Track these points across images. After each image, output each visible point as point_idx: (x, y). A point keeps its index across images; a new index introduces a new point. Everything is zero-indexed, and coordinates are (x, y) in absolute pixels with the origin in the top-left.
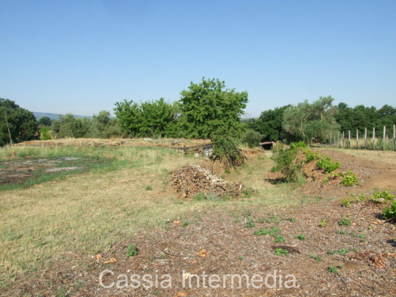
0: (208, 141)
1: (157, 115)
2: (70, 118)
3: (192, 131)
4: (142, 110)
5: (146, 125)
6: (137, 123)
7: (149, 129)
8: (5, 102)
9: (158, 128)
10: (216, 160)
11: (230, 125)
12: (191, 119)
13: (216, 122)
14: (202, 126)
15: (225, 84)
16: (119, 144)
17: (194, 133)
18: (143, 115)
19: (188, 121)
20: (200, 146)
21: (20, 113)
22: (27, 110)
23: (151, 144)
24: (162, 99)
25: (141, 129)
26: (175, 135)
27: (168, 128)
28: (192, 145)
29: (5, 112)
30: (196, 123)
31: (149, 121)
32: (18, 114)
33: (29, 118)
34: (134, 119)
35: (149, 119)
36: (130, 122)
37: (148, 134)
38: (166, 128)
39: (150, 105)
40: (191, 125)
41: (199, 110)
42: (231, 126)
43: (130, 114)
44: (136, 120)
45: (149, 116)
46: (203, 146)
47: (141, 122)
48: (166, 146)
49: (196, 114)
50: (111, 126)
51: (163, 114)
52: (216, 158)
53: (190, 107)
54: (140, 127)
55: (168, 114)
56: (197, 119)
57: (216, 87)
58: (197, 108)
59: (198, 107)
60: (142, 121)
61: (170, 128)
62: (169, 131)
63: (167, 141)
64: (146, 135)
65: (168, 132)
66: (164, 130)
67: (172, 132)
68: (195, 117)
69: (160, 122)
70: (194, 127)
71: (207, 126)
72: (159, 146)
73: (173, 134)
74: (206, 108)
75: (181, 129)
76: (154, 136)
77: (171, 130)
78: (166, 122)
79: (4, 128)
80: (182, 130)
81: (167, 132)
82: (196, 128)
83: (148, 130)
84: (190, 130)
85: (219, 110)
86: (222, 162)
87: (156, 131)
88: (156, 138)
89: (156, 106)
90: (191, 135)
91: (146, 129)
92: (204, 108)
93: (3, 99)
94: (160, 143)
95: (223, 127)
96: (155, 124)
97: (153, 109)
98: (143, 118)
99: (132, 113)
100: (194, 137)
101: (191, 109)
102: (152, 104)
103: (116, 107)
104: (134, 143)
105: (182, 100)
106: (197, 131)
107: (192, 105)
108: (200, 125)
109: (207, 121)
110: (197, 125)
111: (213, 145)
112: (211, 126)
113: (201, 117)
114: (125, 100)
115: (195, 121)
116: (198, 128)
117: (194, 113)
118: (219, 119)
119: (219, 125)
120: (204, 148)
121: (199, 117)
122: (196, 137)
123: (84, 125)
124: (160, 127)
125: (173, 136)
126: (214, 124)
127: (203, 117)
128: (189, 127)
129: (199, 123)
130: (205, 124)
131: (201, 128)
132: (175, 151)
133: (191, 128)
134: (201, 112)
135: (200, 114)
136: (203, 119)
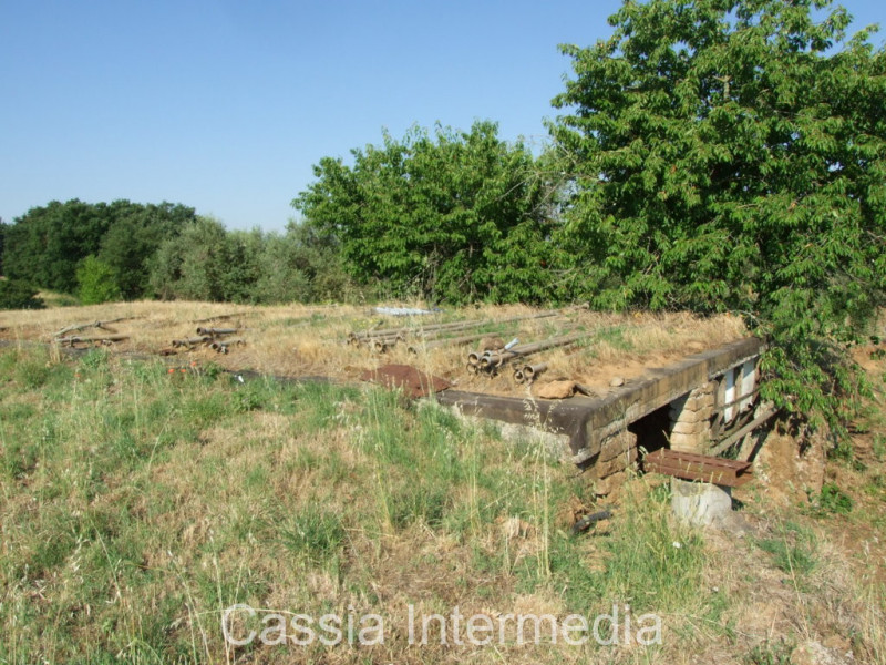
0: (730, 325)
3: (632, 265)
5: (403, 242)
9: (461, 253)
10: (773, 436)
12: (625, 198)
13: (783, 208)
14: (691, 235)
17: (639, 280)
19: (608, 210)
20: (692, 373)
26: (538, 290)
27: (505, 252)
28: (634, 372)
30: (654, 223)
38: (495, 251)
39: (424, 145)
40: (626, 233)
41: (673, 138)
46: (711, 363)
49: (654, 162)
52: (769, 425)
53: (623, 126)
56: (663, 196)
58: (661, 130)
61: (513, 253)
62: (510, 269)
65: (503, 274)
67: (525, 274)
68: (649, 184)
70: (642, 243)
71: (723, 236)
73: (527, 286)
75: (572, 257)
77: (517, 263)
78: (492, 225)
80: (578, 263)
81: (499, 275)
82: (653, 248)
84: (619, 261)
85: (813, 130)
86: (811, 452)
87: (451, 267)
90: (626, 292)
91: (404, 262)
95: (831, 241)
96: (444, 236)
99: (357, 196)
100: (641, 299)
101: (623, 141)
102: (434, 142)
105: (573, 98)
106: (659, 268)
107: (630, 118)
108: (679, 230)
109: (726, 206)
110: (659, 233)
111: (762, 351)
112: (749, 232)
113: (685, 183)
114: (353, 152)
115: (652, 204)
116: (664, 245)
117: (644, 157)
118: (801, 191)
119: (803, 227)
120: (719, 379)
121: (677, 181)
122: (654, 303)
123: (251, 255)
124: (471, 250)
125: (526, 293)
126: (772, 219)
127: (701, 179)
128: (613, 243)
129: (673, 216)
130: (713, 224)
131: (682, 247)
132: (496, 434)
133: (622, 247)
134: (687, 148)
135: (680, 163)
136: (704, 191)
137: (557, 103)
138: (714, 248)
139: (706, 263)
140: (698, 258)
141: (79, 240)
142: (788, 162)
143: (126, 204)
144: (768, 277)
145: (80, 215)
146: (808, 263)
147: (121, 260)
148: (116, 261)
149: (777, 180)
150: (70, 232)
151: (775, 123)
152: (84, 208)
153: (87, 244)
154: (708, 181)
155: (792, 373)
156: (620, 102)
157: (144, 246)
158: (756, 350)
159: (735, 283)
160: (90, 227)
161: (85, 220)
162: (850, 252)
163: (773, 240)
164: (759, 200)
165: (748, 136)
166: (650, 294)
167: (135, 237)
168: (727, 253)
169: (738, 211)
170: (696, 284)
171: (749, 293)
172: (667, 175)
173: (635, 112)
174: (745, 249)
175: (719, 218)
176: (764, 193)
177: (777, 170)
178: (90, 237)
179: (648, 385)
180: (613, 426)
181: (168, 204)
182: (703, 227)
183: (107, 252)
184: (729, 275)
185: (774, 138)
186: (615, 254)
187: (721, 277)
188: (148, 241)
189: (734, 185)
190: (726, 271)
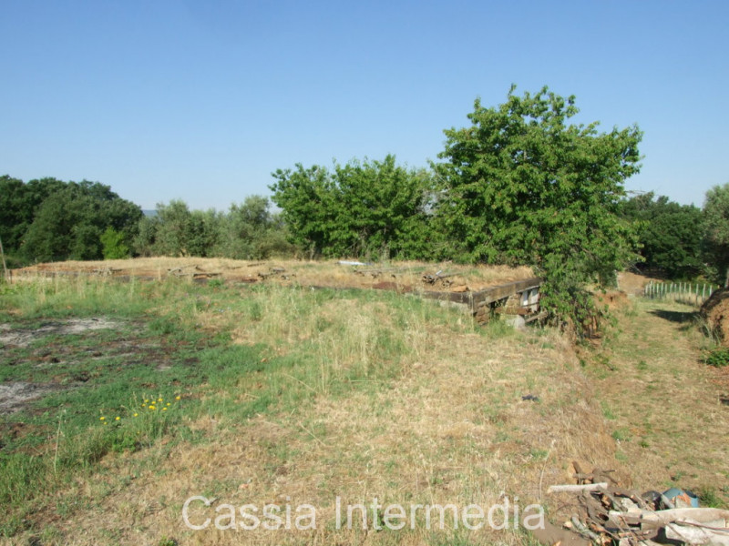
0: (526, 272)
1: (378, 199)
2: (178, 211)
3: (479, 240)
4: (337, 184)
5: (346, 225)
6: (325, 219)
7: (356, 235)
8: (95, 187)
9: (379, 232)
10: (547, 327)
11: (592, 224)
12: (475, 206)
13: (550, 215)
14: (507, 227)
15: (574, 105)
16: (264, 277)
17: (482, 248)
18: (339, 199)
19: (468, 212)
20: (509, 288)
21: (118, 208)
22: (131, 203)
23: (357, 279)
24: (389, 159)
25: (334, 235)
26: (426, 254)
27: (407, 232)
28: (486, 286)
29: (91, 206)
30: (489, 219)
31: (355, 214)
32: (114, 210)
33: (134, 217)
34: (317, 211)
35: (356, 208)
36: (306, 218)
37: (351, 248)
38: (402, 231)
39: (358, 170)
40: (475, 224)
41: (499, 179)
42: (596, 226)
43: (307, 197)
44: (322, 213)
45: (354, 200)
46: (517, 285)
47: (333, 217)
48: (407, 289)
49: (491, 190)
50: (269, 230)
51: (393, 194)
52: (545, 322)
53: (474, 172)
54: (333, 229)
55: (407, 194)
56: (494, 207)
57: (548, 115)
58: (494, 175)
59: (496, 171)
60: (337, 214)
61: (412, 233)
62: (411, 242)
63: (407, 271)
64: (347, 251)
65: (407, 244)
66: (395, 238)
67: (419, 244)
68: (488, 201)
69: (385, 215)
70: (483, 229)
71: (523, 228)
72: (383, 285)
73: (420, 251)
74: (522, 173)
75: (443, 236)
76: (368, 253)
77: (414, 239)
78: (401, 217)
79: (85, 235)
80: (447, 239)
81: (402, 244)
82: (489, 232)
83: (352, 237)
84: (472, 239)
85: (564, 180)
87: (373, 240)
88: (373, 259)
89: (374, 172)
90: (476, 254)
91: (345, 236)
92: (515, 174)
93: (91, 183)
94: (387, 278)
95: (572, 232)
96: (372, 222)
97: (368, 181)
98: (339, 207)
99: (313, 196)
100: (483, 259)
101: (475, 179)
102: (363, 169)
103: (276, 181)
104: (310, 272)
105: (448, 154)
106: (491, 242)
107: (478, 167)
108: (501, 224)
109: (524, 213)
110: (491, 225)
111: (541, 284)
112: (535, 226)
113: (505, 201)
114: (297, 165)
115: (488, 210)
116: (494, 231)
117: (485, 188)
118: (559, 206)
119: (560, 224)
120: (521, 294)
121: (501, 201)
122: (490, 260)
123: (209, 227)
124: (385, 230)
125: (420, 255)
126: (545, 221)
127: (513, 200)
128: (469, 230)
129: (498, 217)
130: (518, 221)
131: (503, 233)
132: (438, 305)
133: (474, 231)
134: (506, 185)
135: (503, 191)
136: (513, 205)
137: (440, 156)
138: (519, 234)
139: (514, 241)
140: (511, 238)
141: (15, 209)
142: (554, 192)
143: (52, 181)
144: (544, 248)
145: (16, 189)
146: (562, 242)
147: (53, 226)
148: (49, 228)
149: (549, 201)
150: (8, 203)
151: (547, 175)
152: (19, 184)
153: (22, 213)
154: (516, 201)
155: (555, 295)
156: (473, 159)
157: (73, 216)
158: (538, 283)
159: (528, 251)
160: (25, 199)
161: (21, 193)
162: (581, 237)
163: (546, 230)
164: (540, 212)
165: (535, 181)
166: (488, 256)
167: (66, 208)
168: (525, 236)
169: (530, 215)
170: (510, 251)
171: (535, 256)
172: (496, 197)
173: (481, 164)
174: (534, 234)
175: (521, 219)
176: (543, 208)
177: (549, 197)
178: (24, 207)
179: (493, 290)
180: (482, 303)
181: (87, 182)
182: (513, 223)
183: (41, 220)
184: (526, 247)
185: (546, 182)
186: (470, 235)
187: (522, 248)
188: (76, 212)
189: (528, 202)
190: (524, 245)
